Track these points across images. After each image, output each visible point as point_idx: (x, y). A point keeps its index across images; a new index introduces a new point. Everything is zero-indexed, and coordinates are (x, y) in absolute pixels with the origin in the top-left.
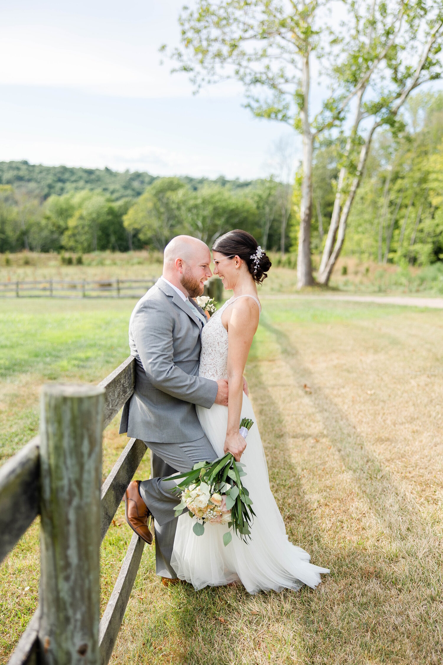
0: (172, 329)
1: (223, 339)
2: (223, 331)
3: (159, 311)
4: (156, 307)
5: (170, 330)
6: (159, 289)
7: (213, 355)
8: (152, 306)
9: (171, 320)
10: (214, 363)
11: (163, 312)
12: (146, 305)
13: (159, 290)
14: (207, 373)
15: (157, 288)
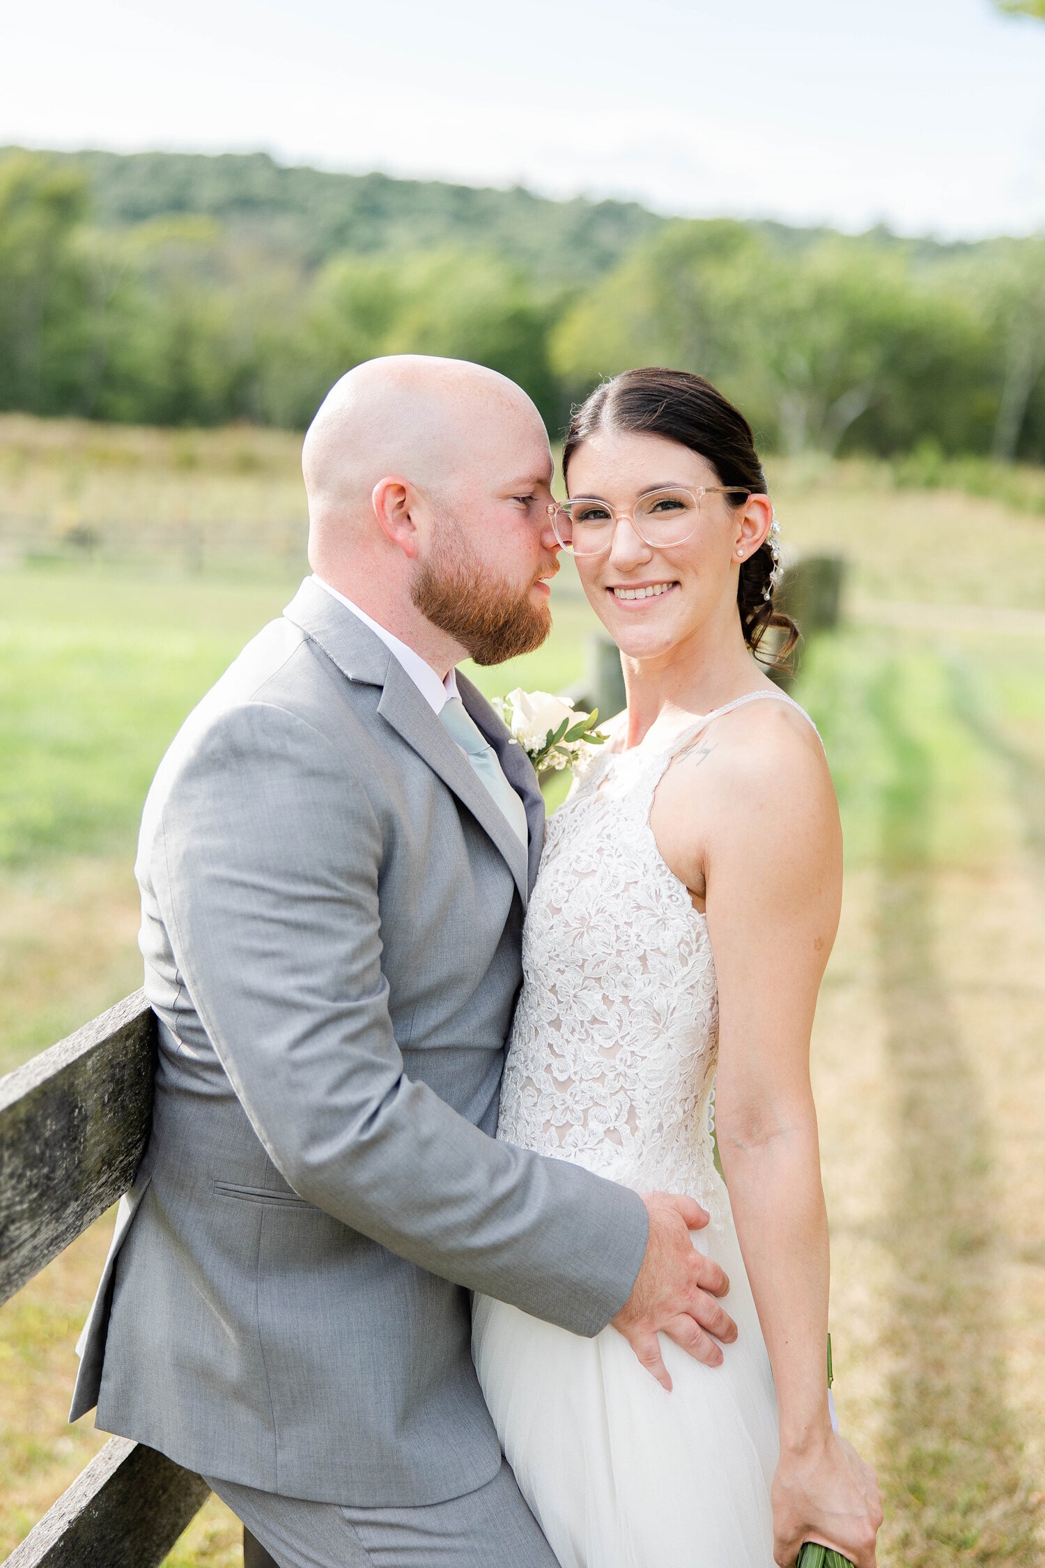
0: (374, 873)
1: (669, 938)
2: (665, 893)
3: (313, 773)
4: (293, 748)
5: (362, 879)
6: (309, 640)
7: (613, 1024)
8: (273, 744)
9: (376, 824)
10: (621, 1068)
11: (335, 777)
12: (242, 737)
13: (304, 650)
14: (577, 1128)
15: (296, 639)
